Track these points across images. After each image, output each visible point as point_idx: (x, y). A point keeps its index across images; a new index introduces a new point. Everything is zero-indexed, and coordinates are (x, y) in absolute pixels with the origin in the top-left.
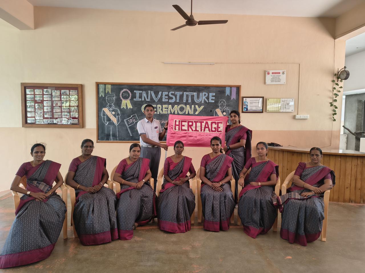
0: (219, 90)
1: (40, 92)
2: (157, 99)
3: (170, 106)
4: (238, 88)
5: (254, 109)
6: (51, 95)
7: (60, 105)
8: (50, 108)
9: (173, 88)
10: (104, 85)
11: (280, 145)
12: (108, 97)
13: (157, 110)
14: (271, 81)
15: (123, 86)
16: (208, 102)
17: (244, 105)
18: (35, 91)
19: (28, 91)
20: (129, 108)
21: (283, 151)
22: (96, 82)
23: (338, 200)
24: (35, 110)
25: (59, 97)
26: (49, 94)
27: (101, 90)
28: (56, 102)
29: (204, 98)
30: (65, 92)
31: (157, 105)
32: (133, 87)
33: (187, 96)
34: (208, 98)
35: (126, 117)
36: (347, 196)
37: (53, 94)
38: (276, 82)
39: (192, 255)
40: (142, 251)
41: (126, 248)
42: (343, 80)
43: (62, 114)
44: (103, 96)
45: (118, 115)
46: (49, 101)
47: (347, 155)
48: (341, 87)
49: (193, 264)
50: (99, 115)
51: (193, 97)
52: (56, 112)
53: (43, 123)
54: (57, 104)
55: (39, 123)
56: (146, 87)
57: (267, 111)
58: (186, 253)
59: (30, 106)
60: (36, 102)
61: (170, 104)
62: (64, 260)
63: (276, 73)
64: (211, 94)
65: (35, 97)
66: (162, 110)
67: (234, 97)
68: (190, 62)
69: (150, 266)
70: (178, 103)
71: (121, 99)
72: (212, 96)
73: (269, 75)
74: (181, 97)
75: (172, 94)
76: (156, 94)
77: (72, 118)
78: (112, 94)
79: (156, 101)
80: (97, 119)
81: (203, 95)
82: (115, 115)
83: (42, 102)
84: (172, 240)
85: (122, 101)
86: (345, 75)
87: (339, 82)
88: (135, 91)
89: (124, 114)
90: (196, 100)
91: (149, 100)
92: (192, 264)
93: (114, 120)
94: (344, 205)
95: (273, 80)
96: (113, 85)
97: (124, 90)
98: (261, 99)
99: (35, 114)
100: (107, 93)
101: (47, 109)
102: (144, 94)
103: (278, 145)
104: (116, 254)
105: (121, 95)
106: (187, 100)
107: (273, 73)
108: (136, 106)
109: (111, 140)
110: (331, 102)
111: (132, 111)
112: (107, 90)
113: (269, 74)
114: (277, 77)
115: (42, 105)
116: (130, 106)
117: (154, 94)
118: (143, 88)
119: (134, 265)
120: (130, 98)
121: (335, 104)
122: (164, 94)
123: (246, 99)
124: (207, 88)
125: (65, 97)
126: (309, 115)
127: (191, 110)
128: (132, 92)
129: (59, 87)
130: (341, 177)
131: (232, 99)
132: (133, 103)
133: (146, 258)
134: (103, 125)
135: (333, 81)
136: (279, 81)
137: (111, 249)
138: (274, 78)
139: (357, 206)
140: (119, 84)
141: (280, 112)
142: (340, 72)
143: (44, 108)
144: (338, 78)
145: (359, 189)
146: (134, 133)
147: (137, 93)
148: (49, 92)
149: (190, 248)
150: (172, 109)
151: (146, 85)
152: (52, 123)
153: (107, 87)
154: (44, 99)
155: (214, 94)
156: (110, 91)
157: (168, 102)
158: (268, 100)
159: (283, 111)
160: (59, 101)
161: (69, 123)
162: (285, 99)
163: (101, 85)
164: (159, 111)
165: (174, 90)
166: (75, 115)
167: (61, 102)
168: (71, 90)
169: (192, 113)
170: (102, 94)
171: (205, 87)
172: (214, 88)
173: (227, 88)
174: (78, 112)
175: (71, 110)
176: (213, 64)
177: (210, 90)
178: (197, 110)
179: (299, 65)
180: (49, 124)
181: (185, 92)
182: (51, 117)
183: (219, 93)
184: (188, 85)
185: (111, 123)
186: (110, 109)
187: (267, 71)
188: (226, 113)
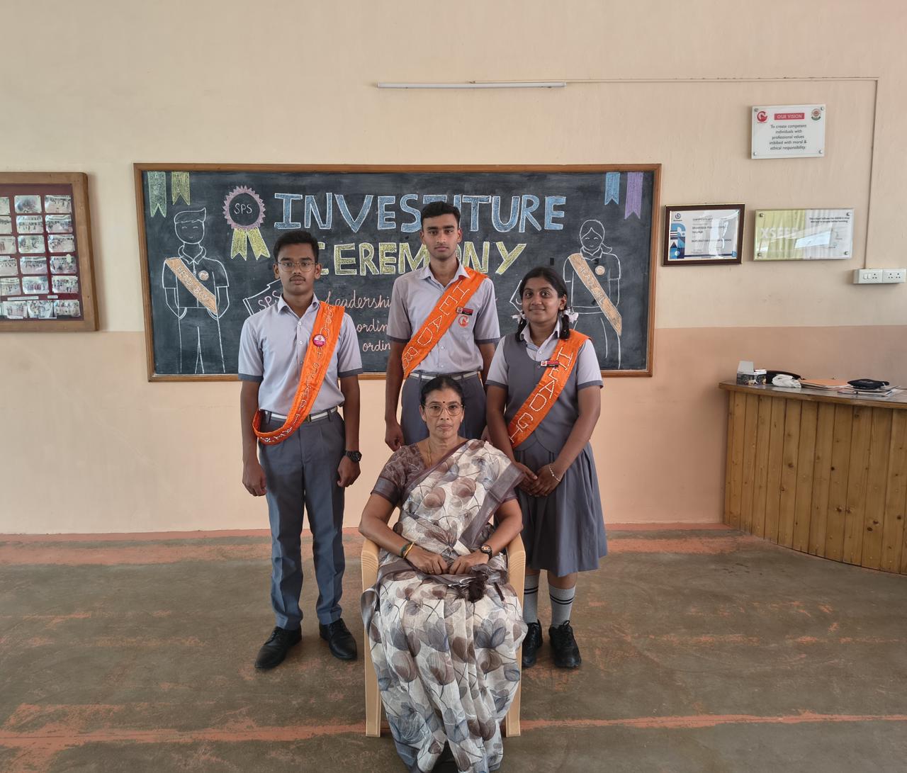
0: (579, 184)
2: (358, 222)
3: (405, 247)
4: (651, 176)
7: (14, 251)
9: (416, 180)
10: (164, 173)
12: (181, 218)
13: (358, 260)
14: (772, 146)
15: (234, 178)
16: (539, 228)
17: (671, 239)
20: (257, 258)
22: (135, 164)
25: (7, 222)
27: (156, 193)
29: (527, 214)
30: (28, 204)
31: (357, 243)
32: (268, 181)
33: (466, 208)
34: (540, 215)
35: (250, 291)
38: (789, 148)
43: (21, 282)
44: (164, 215)
45: (221, 281)
50: (154, 284)
51: (487, 214)
52: (1, 277)
54: (2, 247)
56: (316, 180)
57: (756, 258)
61: (406, 238)
63: (788, 116)
64: (550, 201)
66: (376, 260)
67: (634, 206)
68: (474, 82)
71: (229, 223)
72: (557, 208)
73: (763, 124)
75: (410, 203)
76: (355, 202)
77: (57, 297)
79: (355, 229)
80: (146, 297)
81: (524, 205)
82: (208, 284)
85: (231, 231)
88: (277, 196)
89: (243, 278)
90: (498, 224)
91: (328, 226)
93: (208, 300)
95: (779, 140)
96: (196, 171)
97: (239, 191)
98: (735, 214)
100: (177, 203)
102: (311, 207)
105: (226, 208)
106: (466, 224)
107: (777, 117)
109: (199, 372)
112: (174, 193)
113: (763, 119)
114: (794, 129)
116: (262, 250)
117: (348, 203)
118: (307, 181)
120: (260, 220)
122: (381, 204)
123: (678, 216)
124: (535, 178)
125: (28, 220)
126: (904, 271)
127: (481, 260)
128: (267, 197)
129: (6, 186)
131: (626, 217)
134: (169, 318)
136: (799, 145)
138: (782, 135)
140: (216, 168)
147: (287, 200)
150: (413, 255)
151: (315, 172)
153: (174, 180)
155: (563, 201)
156: (187, 197)
157: (398, 230)
158: (761, 216)
159: (814, 257)
160: (9, 238)
161: (47, 315)
162: (819, 214)
163: (152, 173)
164: (367, 265)
165: (416, 189)
166: (68, 285)
167: (17, 240)
168: (47, 196)
169: (486, 270)
170: (158, 208)
171: (529, 176)
172: (565, 177)
173: (608, 176)
174: (77, 274)
175: (51, 269)
176: (560, 84)
177: (550, 184)
178: (500, 260)
179: (873, 84)
181: (459, 196)
183: (580, 194)
184: (469, 170)
185: (198, 312)
186: (190, 260)
187: (756, 110)
188: (606, 271)
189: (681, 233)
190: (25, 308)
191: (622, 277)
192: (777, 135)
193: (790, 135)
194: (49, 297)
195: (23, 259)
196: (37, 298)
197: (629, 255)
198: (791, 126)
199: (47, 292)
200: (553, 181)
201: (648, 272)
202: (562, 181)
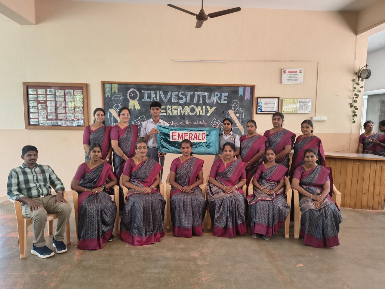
0: (232, 90)
1: (43, 92)
2: (167, 100)
3: (180, 107)
4: (252, 88)
5: (269, 110)
6: (55, 95)
7: (64, 106)
8: (54, 109)
9: (184, 88)
10: (110, 84)
12: (115, 97)
13: (166, 111)
14: (288, 80)
15: (131, 86)
16: (220, 102)
17: (258, 106)
18: (38, 90)
19: (30, 91)
20: (136, 109)
22: (102, 82)
23: (355, 207)
24: (38, 111)
25: (63, 97)
26: (52, 94)
27: (108, 90)
28: (60, 102)
29: (216, 98)
30: (69, 92)
31: (166, 105)
32: (140, 87)
33: (198, 96)
34: (220, 98)
35: (134, 119)
36: (365, 202)
37: (57, 94)
38: (293, 81)
39: (200, 262)
40: (149, 258)
41: (133, 254)
42: (364, 80)
43: (66, 115)
44: (110, 96)
46: (52, 102)
47: (366, 159)
48: (362, 87)
49: (201, 272)
51: (204, 98)
52: (60, 113)
53: (46, 125)
54: (61, 105)
55: (43, 125)
56: (155, 87)
58: (194, 259)
59: (33, 107)
60: (39, 102)
62: (68, 266)
63: (292, 72)
64: (223, 94)
65: (37, 97)
66: (171, 111)
67: (247, 97)
68: (201, 60)
69: (156, 273)
70: (188, 103)
71: (128, 99)
72: (225, 97)
73: (285, 74)
74: (192, 97)
75: (182, 94)
76: (166, 93)
79: (166, 102)
81: (215, 95)
83: (45, 102)
84: (180, 246)
85: (129, 101)
86: (365, 75)
87: (360, 81)
88: (143, 91)
90: (208, 101)
92: (199, 271)
94: (361, 211)
95: (290, 79)
96: (120, 84)
97: (132, 90)
98: (277, 100)
99: (38, 115)
100: (114, 93)
101: (51, 110)
102: (153, 95)
104: (122, 261)
105: (128, 95)
106: (198, 101)
107: (289, 72)
108: (144, 106)
110: (351, 103)
111: (140, 113)
112: (113, 90)
113: (285, 72)
114: (294, 75)
115: (45, 105)
116: (138, 107)
117: (164, 94)
118: (152, 87)
119: (141, 272)
120: (138, 98)
121: (354, 104)
122: (173, 94)
123: (260, 100)
124: (219, 88)
125: (70, 97)
126: (327, 117)
127: (202, 112)
128: (140, 92)
129: (63, 87)
130: (359, 182)
131: (245, 99)
132: (141, 104)
133: (153, 265)
135: (354, 80)
136: (296, 80)
137: (118, 256)
138: (290, 77)
139: (375, 213)
140: (125, 83)
141: (295, 113)
142: (361, 71)
143: (47, 109)
144: (359, 77)
145: (378, 195)
147: (146, 92)
148: (53, 91)
149: (199, 255)
150: (183, 110)
151: (154, 85)
152: (56, 124)
153: (113, 86)
154: (48, 99)
155: (227, 94)
156: (117, 91)
157: (178, 102)
158: (284, 100)
159: (300, 113)
160: (64, 102)
162: (301, 100)
163: (107, 84)
164: (169, 112)
165: (184, 90)
166: (80, 116)
167: (66, 103)
168: (76, 90)
169: (204, 114)
170: (108, 95)
171: (217, 87)
173: (240, 88)
174: (83, 113)
175: (75, 111)
176: (226, 61)
177: (223, 90)
178: (208, 112)
179: (317, 63)
180: (53, 125)
181: (197, 92)
182: (55, 118)
183: (232, 93)
184: (199, 85)
186: (117, 110)
187: (283, 70)
188: (239, 115)
189: (261, 105)
190: (67, 123)
191: (244, 117)
193: (293, 77)
195: (67, 108)
197: (246, 111)
200: (224, 89)
201: (252, 115)
202: (226, 89)
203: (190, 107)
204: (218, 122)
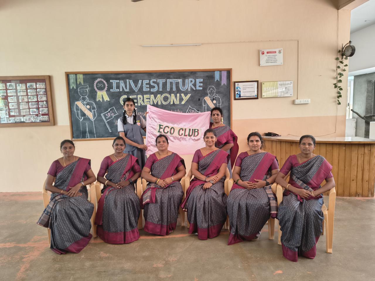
0: (207, 75)
1: (3, 87)
2: (137, 89)
3: (152, 96)
4: (229, 72)
5: (248, 95)
6: (16, 89)
7: (27, 101)
8: (16, 105)
9: (155, 75)
10: (75, 75)
11: (278, 135)
12: (80, 89)
13: (137, 101)
15: (97, 76)
16: (195, 89)
17: (237, 91)
20: (105, 101)
21: (281, 142)
22: (65, 72)
23: (343, 195)
25: (25, 91)
26: (13, 88)
27: (72, 81)
28: (22, 97)
29: (191, 85)
30: (31, 86)
31: (137, 95)
32: (108, 76)
33: (171, 83)
34: (195, 85)
35: (103, 111)
36: (353, 190)
37: (18, 88)
38: (271, 62)
39: (162, 275)
42: (348, 57)
43: (29, 110)
44: (75, 88)
45: (94, 108)
46: (14, 97)
47: (353, 143)
48: (346, 65)
50: (72, 110)
51: (178, 85)
52: (23, 109)
53: (9, 122)
54: (23, 99)
55: (5, 123)
56: (124, 76)
57: (263, 97)
58: (156, 271)
61: (152, 93)
63: (271, 52)
64: (198, 80)
66: (143, 101)
67: (224, 82)
68: (172, 44)
70: (161, 92)
71: (96, 90)
72: (200, 83)
73: (263, 55)
74: (165, 85)
75: (154, 82)
76: (136, 82)
77: (41, 115)
78: (85, 85)
79: (136, 91)
80: (70, 115)
81: (190, 82)
82: (90, 109)
83: (6, 97)
85: (96, 92)
86: (349, 53)
87: (344, 59)
88: (111, 81)
89: (101, 107)
90: (182, 88)
91: (128, 90)
93: (90, 115)
94: (349, 200)
95: (268, 60)
96: (85, 74)
97: (99, 80)
98: (256, 84)
100: (79, 84)
101: (13, 106)
102: (122, 84)
103: (275, 135)
105: (95, 85)
106: (171, 88)
107: (268, 53)
108: (113, 97)
109: (88, 138)
110: (335, 83)
111: (109, 104)
112: (78, 81)
113: (263, 53)
114: (273, 56)
115: (6, 101)
116: (107, 98)
117: (134, 83)
118: (120, 76)
120: (106, 89)
121: (339, 85)
122: (144, 83)
123: (238, 84)
124: (193, 73)
125: (31, 91)
126: (310, 100)
127: (177, 100)
128: (108, 81)
129: (24, 80)
130: (347, 168)
131: (222, 85)
132: (111, 95)
134: (77, 121)
135: (337, 59)
136: (275, 61)
137: (68, 270)
138: (269, 58)
139: (364, 200)
140: (91, 73)
141: (277, 97)
142: (345, 48)
143: (8, 105)
144: (343, 55)
145: (367, 181)
146: (113, 129)
147: (114, 82)
148: (13, 86)
150: (155, 99)
151: (123, 73)
152: (20, 121)
153: (78, 77)
154: (9, 95)
155: (202, 80)
156: (82, 82)
157: (150, 91)
158: (264, 84)
159: (281, 96)
160: (26, 96)
161: (38, 121)
162: (282, 82)
163: (71, 75)
164: (140, 102)
165: (155, 78)
166: (45, 111)
167: (28, 97)
168: (38, 83)
169: (178, 103)
170: (73, 86)
171: (191, 73)
172: (202, 73)
173: (216, 72)
174: (48, 107)
175: (39, 106)
176: (200, 44)
177: (197, 75)
178: (183, 100)
179: (297, 42)
180: (16, 122)
181: (169, 80)
182: (18, 114)
183: (207, 78)
184: (171, 71)
185: (87, 119)
186: (84, 102)
187: (261, 51)
188: (217, 101)
189: (239, 90)
190: (31, 119)
191: (222, 104)
192: (268, 58)
193: (272, 58)
194: (39, 115)
195: (30, 103)
196: (35, 115)
197: (224, 97)
198: (272, 56)
199: (38, 113)
200: (199, 74)
201: (230, 102)
202: (201, 74)
203: (163, 96)
204: (194, 110)
